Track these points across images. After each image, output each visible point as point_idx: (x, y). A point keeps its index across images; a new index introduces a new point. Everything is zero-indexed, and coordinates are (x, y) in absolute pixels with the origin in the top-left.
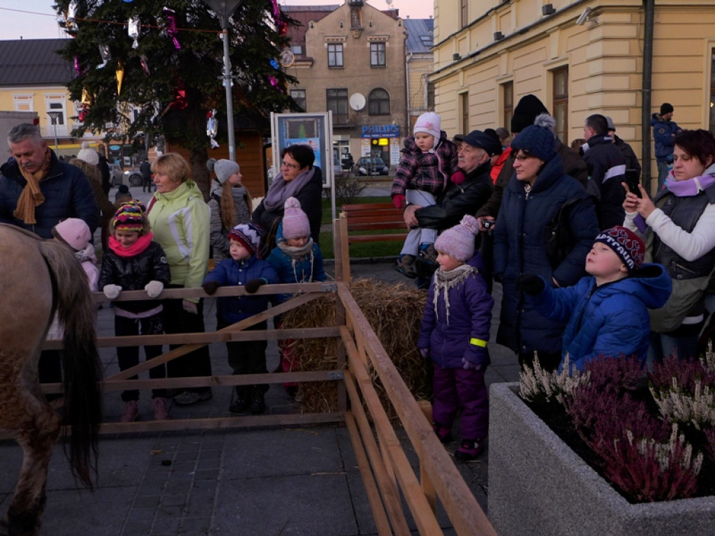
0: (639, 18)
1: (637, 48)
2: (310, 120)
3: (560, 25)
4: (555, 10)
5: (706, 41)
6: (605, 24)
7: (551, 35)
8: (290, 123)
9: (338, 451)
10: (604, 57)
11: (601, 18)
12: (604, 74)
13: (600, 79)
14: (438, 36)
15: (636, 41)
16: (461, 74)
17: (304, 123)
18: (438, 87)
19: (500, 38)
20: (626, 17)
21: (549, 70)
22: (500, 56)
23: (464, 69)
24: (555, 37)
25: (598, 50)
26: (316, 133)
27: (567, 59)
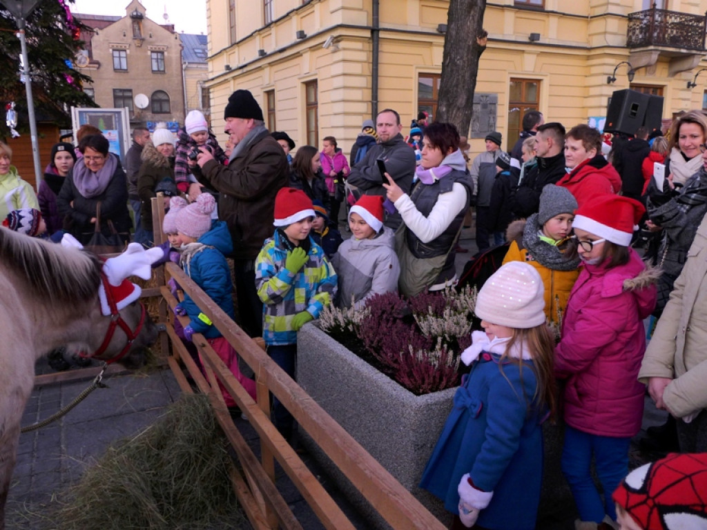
0: (369, 46)
1: (368, 69)
2: (109, 114)
3: (310, 48)
4: (306, 36)
5: (414, 67)
6: (344, 49)
7: (304, 55)
8: (90, 117)
9: (166, 389)
10: (344, 75)
11: (342, 44)
12: (345, 87)
13: (341, 91)
14: (211, 49)
15: (366, 64)
16: (232, 82)
17: (103, 117)
18: (213, 92)
19: (263, 54)
20: (359, 45)
21: (303, 83)
22: (263, 69)
23: (234, 78)
24: (307, 56)
25: (339, 68)
26: (114, 126)
27: (316, 74)
